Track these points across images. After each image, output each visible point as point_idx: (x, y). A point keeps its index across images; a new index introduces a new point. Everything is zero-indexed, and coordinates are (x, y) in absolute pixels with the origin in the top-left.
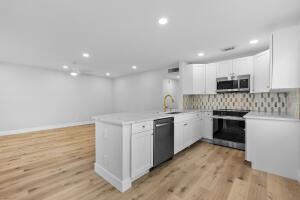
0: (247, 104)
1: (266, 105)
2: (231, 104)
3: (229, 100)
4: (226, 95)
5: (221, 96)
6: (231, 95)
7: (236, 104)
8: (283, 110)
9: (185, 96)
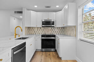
0: (53, 32)
1: (58, 32)
2: (47, 32)
3: (46, 30)
4: (45, 28)
5: (43, 28)
6: (47, 28)
7: (49, 32)
8: (63, 33)
9: (26, 27)
